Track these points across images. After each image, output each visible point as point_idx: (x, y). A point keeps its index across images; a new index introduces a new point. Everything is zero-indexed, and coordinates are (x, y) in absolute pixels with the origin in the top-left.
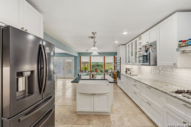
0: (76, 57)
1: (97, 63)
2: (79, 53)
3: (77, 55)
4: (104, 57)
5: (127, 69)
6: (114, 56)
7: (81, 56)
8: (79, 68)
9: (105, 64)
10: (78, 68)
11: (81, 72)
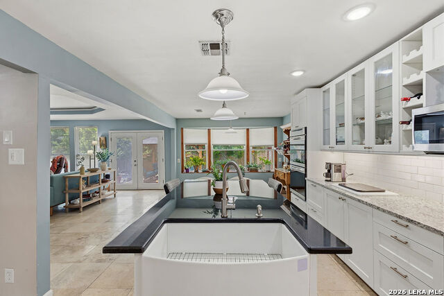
0: (168, 131)
1: (227, 146)
2: (177, 120)
3: (172, 125)
4: (248, 130)
5: (329, 166)
6: (276, 128)
7: (182, 129)
8: (180, 161)
9: (251, 148)
10: (176, 161)
11: (185, 171)
